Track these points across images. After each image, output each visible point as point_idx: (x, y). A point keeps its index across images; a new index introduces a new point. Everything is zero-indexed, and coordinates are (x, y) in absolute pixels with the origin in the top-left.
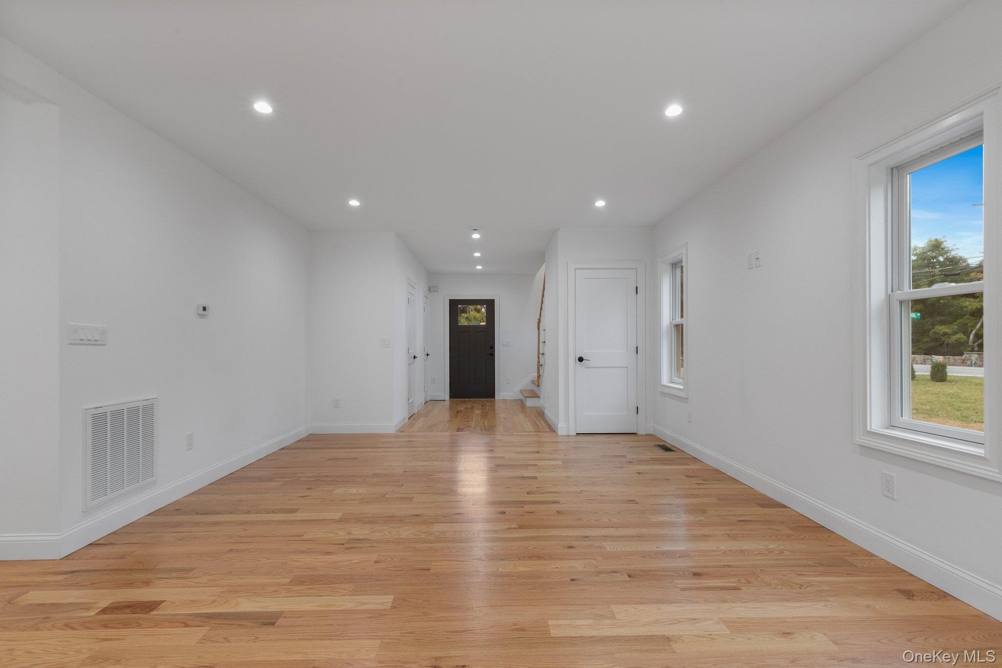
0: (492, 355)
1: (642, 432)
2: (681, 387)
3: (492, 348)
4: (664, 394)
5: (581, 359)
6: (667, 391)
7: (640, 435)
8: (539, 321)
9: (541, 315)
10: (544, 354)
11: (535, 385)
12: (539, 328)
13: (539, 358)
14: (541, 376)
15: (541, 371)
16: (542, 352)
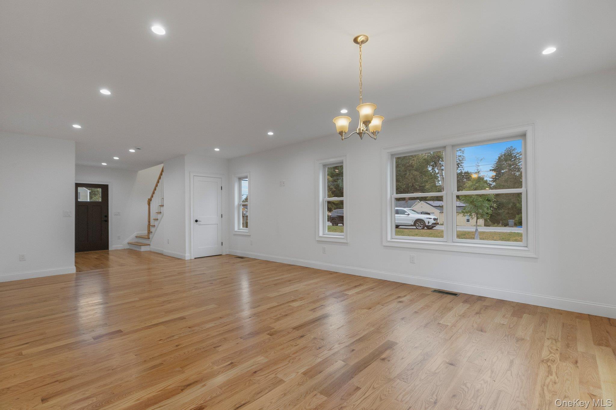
0: (107, 221)
1: (224, 254)
2: (247, 231)
3: (107, 216)
4: (235, 235)
5: (196, 221)
6: (238, 233)
7: (223, 255)
8: (150, 200)
9: (152, 196)
10: (157, 219)
11: (141, 238)
12: (149, 204)
13: (149, 222)
14: (152, 232)
15: (152, 229)
16: (155, 218)
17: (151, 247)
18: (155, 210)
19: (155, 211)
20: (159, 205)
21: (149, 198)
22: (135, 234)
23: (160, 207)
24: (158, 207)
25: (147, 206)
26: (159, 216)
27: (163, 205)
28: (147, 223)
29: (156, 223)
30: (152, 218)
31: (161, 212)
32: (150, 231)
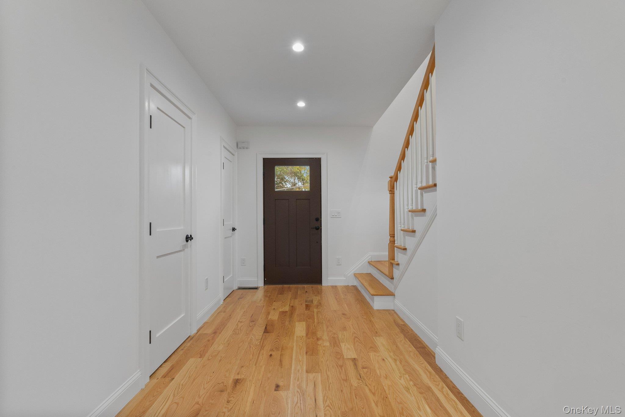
0: (319, 229)
3: (318, 220)
8: (394, 179)
9: (399, 168)
10: (414, 231)
11: (377, 270)
12: (392, 191)
13: (393, 236)
14: (398, 264)
15: (400, 257)
16: (406, 228)
17: (397, 302)
18: (406, 203)
19: (406, 207)
20: (419, 185)
21: (392, 174)
22: (366, 258)
23: (422, 195)
24: (417, 193)
25: (388, 196)
26: (419, 223)
27: (435, 185)
28: (388, 238)
29: (410, 242)
30: (398, 227)
31: (424, 210)
32: (394, 259)
